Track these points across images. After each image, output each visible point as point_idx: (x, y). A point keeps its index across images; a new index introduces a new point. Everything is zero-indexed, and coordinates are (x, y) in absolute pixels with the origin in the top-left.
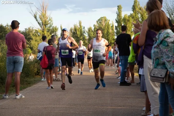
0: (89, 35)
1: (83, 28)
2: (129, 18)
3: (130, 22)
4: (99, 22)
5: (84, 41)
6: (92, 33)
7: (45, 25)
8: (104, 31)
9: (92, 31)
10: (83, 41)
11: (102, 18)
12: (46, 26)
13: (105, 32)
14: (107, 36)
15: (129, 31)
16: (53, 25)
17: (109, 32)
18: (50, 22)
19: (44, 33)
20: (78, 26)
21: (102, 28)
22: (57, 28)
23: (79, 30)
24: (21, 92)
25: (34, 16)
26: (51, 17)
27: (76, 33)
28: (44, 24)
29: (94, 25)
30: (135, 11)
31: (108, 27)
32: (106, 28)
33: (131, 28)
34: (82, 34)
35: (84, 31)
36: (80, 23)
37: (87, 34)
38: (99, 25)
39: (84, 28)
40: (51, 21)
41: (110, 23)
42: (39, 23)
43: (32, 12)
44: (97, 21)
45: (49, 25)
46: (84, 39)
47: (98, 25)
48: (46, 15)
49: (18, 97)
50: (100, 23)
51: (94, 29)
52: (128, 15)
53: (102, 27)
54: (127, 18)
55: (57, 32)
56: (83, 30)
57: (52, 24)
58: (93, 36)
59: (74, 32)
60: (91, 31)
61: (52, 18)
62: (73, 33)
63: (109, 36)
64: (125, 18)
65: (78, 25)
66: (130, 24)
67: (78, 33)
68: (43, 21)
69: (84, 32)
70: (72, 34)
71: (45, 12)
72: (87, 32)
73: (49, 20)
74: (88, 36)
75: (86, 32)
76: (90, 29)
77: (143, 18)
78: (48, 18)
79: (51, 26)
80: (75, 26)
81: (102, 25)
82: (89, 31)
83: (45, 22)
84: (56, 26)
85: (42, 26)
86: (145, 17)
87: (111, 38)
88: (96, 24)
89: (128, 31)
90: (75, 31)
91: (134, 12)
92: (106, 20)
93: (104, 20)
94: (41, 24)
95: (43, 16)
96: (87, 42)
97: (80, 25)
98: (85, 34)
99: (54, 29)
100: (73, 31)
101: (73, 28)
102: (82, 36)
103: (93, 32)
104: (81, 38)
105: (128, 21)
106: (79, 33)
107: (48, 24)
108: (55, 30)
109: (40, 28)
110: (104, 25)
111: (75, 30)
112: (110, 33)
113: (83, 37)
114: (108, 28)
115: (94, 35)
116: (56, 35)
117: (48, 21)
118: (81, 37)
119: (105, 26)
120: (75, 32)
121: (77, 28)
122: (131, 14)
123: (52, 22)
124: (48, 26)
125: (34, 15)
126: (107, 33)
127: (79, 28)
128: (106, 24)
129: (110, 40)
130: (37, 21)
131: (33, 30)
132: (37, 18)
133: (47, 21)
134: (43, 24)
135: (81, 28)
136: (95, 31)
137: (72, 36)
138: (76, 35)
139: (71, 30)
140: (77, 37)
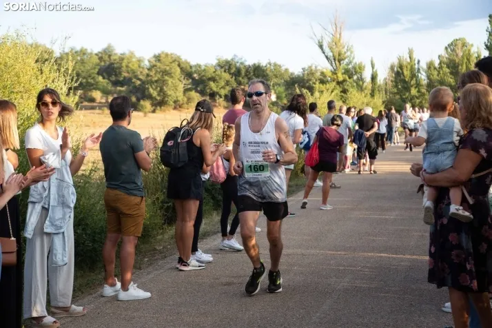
0: (428, 77)
1: (416, 62)
4: (449, 50)
5: (419, 89)
6: (436, 73)
7: (339, 61)
8: (460, 67)
9: (435, 68)
10: (417, 89)
11: (457, 40)
12: (342, 62)
13: (461, 69)
16: (354, 61)
18: (349, 53)
19: (337, 77)
20: (406, 59)
21: (457, 61)
22: (362, 66)
23: (409, 67)
25: (317, 42)
26: (350, 45)
27: (403, 73)
28: (338, 59)
29: (439, 56)
31: (468, 60)
32: (465, 60)
34: (413, 76)
35: (419, 69)
36: (411, 53)
37: (424, 74)
38: (450, 55)
39: (419, 62)
40: (351, 53)
41: (474, 50)
42: (327, 57)
43: (314, 37)
44: (446, 48)
45: (347, 60)
46: (418, 85)
47: (447, 56)
48: (341, 41)
50: (453, 50)
51: (440, 63)
53: (455, 61)
56: (416, 66)
57: (354, 58)
58: (437, 79)
59: (398, 72)
60: (432, 68)
61: (352, 46)
62: (395, 74)
65: (406, 56)
67: (407, 73)
68: (335, 54)
69: (418, 71)
71: (340, 34)
72: (424, 70)
73: (347, 50)
74: (426, 78)
76: (430, 66)
78: (346, 47)
79: (351, 62)
80: (399, 60)
81: (457, 55)
82: (429, 68)
83: (339, 55)
85: (333, 63)
88: (443, 53)
90: (399, 70)
92: (463, 45)
93: (460, 46)
94: (332, 58)
95: (336, 42)
96: (423, 90)
97: (410, 58)
98: (420, 75)
99: (357, 68)
100: (396, 69)
101: (396, 62)
102: (414, 79)
104: (413, 82)
106: (409, 72)
107: (345, 58)
108: (359, 71)
109: (330, 67)
110: (461, 54)
111: (401, 67)
113: (416, 80)
114: (469, 62)
115: (438, 75)
116: (361, 77)
117: (345, 53)
118: (411, 80)
119: (462, 57)
120: (401, 71)
121: (405, 63)
123: (352, 55)
124: (345, 63)
125: (319, 42)
127: (409, 63)
128: (465, 54)
130: (324, 53)
131: (316, 71)
132: (324, 47)
133: (343, 53)
134: (335, 59)
135: (413, 63)
136: (441, 68)
137: (393, 79)
138: (402, 77)
139: (392, 68)
140: (404, 81)
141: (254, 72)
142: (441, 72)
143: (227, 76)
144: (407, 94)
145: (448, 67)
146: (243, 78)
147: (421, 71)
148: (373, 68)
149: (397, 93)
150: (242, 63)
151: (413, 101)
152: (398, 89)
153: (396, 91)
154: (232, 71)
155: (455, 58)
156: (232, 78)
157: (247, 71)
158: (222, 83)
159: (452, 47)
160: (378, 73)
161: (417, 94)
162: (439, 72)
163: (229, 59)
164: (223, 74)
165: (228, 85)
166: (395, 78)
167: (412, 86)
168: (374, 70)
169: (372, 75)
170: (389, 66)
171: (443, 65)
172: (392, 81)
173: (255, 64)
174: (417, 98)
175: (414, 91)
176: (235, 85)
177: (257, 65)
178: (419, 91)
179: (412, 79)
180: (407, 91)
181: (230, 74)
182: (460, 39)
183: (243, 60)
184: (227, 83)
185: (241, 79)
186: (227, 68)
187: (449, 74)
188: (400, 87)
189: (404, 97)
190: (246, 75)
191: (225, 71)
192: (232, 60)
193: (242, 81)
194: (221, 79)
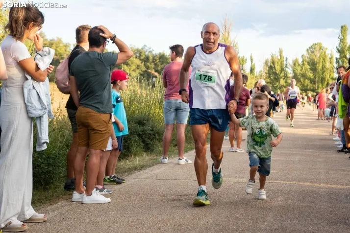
0: (294, 71)
1: (285, 59)
4: (310, 51)
6: (299, 68)
8: (318, 65)
9: (299, 65)
10: (285, 80)
11: (315, 44)
13: (319, 66)
14: (323, 73)
17: (325, 67)
20: (277, 57)
21: (315, 61)
22: (245, 58)
23: (279, 63)
24: (186, 154)
26: (236, 41)
27: (275, 67)
29: (302, 55)
31: (324, 59)
32: (322, 60)
34: (282, 70)
35: (287, 65)
36: (281, 52)
37: (291, 69)
38: (310, 56)
39: (287, 59)
41: (328, 52)
44: (308, 50)
46: (286, 77)
47: (308, 56)
48: (229, 39)
49: (182, 162)
50: (312, 52)
51: (303, 61)
53: (314, 60)
55: (244, 65)
56: (285, 62)
58: (300, 73)
59: (271, 66)
60: (297, 64)
62: (269, 68)
63: (325, 73)
65: (278, 54)
67: (278, 68)
69: (286, 67)
70: (267, 68)
71: (228, 34)
72: (290, 65)
74: (292, 72)
75: (289, 67)
76: (295, 63)
80: (272, 57)
81: (315, 56)
82: (295, 64)
84: (244, 57)
87: (329, 76)
88: (306, 54)
90: (272, 64)
92: (320, 48)
93: (318, 48)
97: (280, 56)
98: (287, 69)
99: (241, 60)
100: (269, 64)
101: (270, 58)
102: (283, 72)
103: (301, 67)
104: (282, 75)
108: (242, 62)
110: (318, 55)
111: (273, 63)
112: (327, 69)
113: (285, 73)
114: (325, 61)
115: (301, 70)
119: (319, 57)
120: (273, 66)
121: (276, 60)
126: (323, 68)
127: (279, 60)
128: (322, 55)
129: (326, 79)
135: (282, 60)
136: (303, 64)
137: (267, 72)
138: (274, 70)
139: (266, 63)
140: (275, 74)
141: (160, 59)
142: (303, 68)
143: (138, 62)
144: (277, 84)
145: (309, 64)
146: (150, 64)
147: (288, 66)
148: (252, 62)
149: (270, 83)
150: (150, 52)
151: (282, 89)
152: (271, 80)
153: (269, 81)
154: (142, 58)
155: (314, 57)
156: (141, 63)
157: (153, 58)
158: (134, 67)
159: (311, 49)
160: (255, 66)
161: (285, 85)
162: (302, 67)
163: (140, 48)
164: (135, 59)
165: (138, 69)
166: (269, 71)
167: (281, 78)
168: (253, 64)
169: (251, 68)
170: (264, 61)
171: (305, 62)
172: (266, 73)
173: (160, 53)
174: (285, 87)
175: (282, 82)
176: (144, 69)
177: (162, 54)
178: (286, 82)
179: (281, 72)
180: (277, 82)
181: (140, 60)
182: (317, 44)
183: (151, 50)
184: (138, 67)
185: (149, 64)
186: (138, 55)
187: (309, 70)
188: (272, 78)
189: (275, 86)
190: (153, 62)
191: (136, 58)
192: (142, 49)
193: (150, 66)
194: (132, 63)
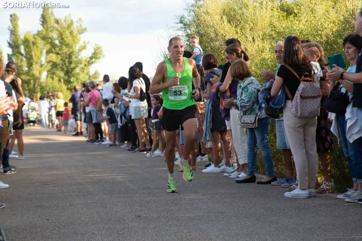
2: (35, 38)
3: (37, 47)
15: (36, 63)
30: (45, 26)
33: (39, 58)
52: (33, 33)
54: (31, 39)
64: (27, 39)
66: (37, 50)
77: (62, 39)
86: (67, 37)
89: (34, 63)
91: (43, 27)
105: (34, 44)
122: (38, 31)
